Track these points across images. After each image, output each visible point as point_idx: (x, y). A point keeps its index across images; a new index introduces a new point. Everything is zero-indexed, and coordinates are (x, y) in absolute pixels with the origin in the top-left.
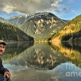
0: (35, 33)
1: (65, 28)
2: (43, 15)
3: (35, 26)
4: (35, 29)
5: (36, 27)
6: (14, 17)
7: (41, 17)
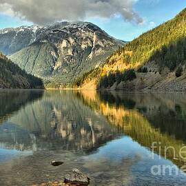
0: (55, 68)
1: (112, 58)
2: (75, 27)
3: (53, 53)
4: (55, 61)
5: (57, 54)
6: (6, 29)
7: (68, 32)
